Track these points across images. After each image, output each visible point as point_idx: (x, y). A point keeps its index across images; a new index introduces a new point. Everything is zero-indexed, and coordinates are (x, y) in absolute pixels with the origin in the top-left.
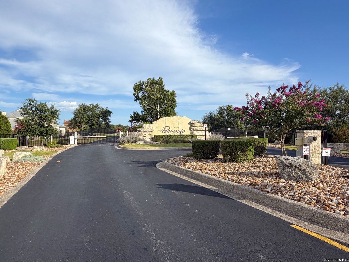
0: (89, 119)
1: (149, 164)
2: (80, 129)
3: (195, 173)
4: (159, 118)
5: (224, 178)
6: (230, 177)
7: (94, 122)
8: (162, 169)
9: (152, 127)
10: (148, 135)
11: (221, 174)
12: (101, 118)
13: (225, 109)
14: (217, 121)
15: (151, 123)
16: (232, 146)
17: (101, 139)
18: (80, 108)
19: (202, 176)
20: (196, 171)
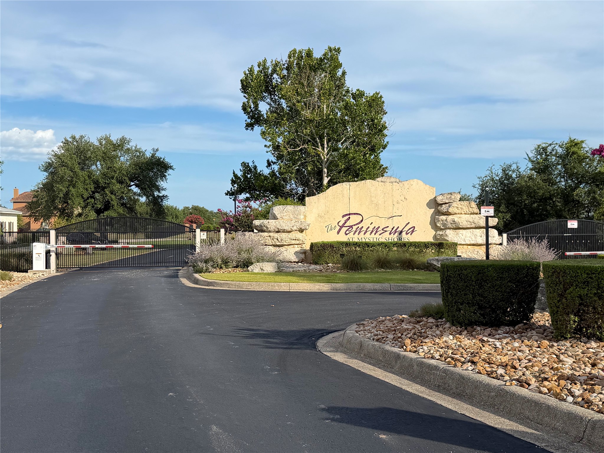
0: (95, 188)
1: (295, 338)
2: (67, 220)
3: (452, 373)
4: (329, 186)
5: (557, 396)
6: (577, 393)
7: (113, 197)
8: (339, 357)
9: (305, 216)
10: (288, 242)
11: (546, 379)
12: (137, 186)
13: (557, 153)
14: (529, 195)
15: (301, 200)
16: (586, 283)
17: (137, 253)
18: (67, 150)
19: (477, 385)
20: (455, 366)
